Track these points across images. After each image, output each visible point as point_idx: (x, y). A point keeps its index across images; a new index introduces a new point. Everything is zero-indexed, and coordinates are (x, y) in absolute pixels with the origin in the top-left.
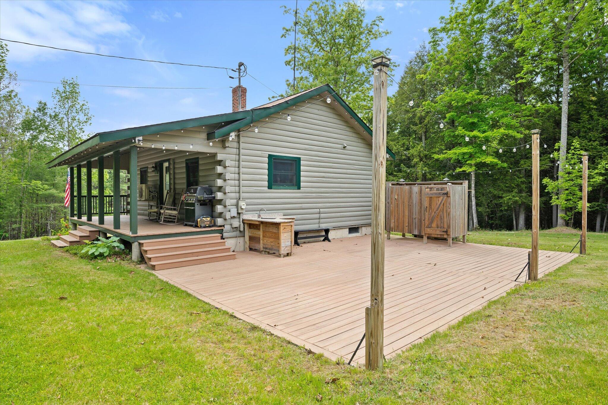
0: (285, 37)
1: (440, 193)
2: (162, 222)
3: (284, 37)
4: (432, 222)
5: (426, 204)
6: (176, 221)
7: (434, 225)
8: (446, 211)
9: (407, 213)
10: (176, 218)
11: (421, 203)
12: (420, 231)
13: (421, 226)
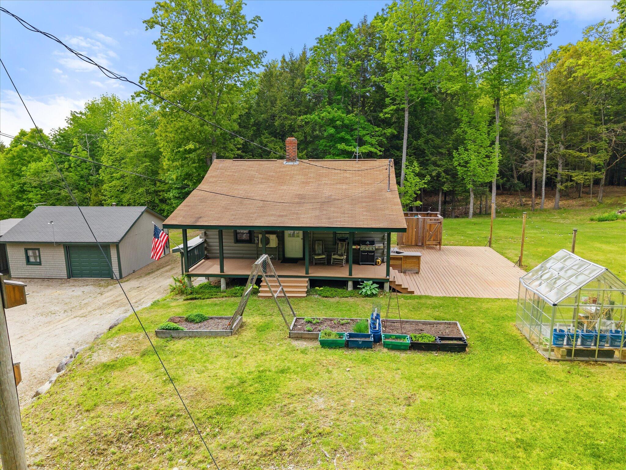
1: (436, 222)
5: (427, 227)
7: (432, 239)
8: (440, 231)
9: (414, 233)
11: (424, 227)
12: (423, 244)
13: (423, 240)
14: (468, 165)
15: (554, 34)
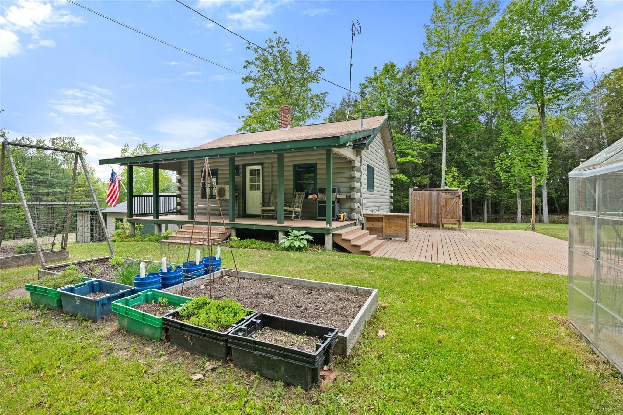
0: (247, 68)
1: (453, 196)
2: (293, 218)
3: (245, 68)
4: (448, 215)
5: (442, 203)
6: (300, 217)
7: (449, 217)
8: (458, 207)
9: (427, 210)
10: (300, 214)
11: (438, 202)
12: (438, 222)
13: (438, 217)
14: (512, 170)
15: (606, 42)
